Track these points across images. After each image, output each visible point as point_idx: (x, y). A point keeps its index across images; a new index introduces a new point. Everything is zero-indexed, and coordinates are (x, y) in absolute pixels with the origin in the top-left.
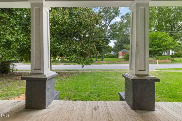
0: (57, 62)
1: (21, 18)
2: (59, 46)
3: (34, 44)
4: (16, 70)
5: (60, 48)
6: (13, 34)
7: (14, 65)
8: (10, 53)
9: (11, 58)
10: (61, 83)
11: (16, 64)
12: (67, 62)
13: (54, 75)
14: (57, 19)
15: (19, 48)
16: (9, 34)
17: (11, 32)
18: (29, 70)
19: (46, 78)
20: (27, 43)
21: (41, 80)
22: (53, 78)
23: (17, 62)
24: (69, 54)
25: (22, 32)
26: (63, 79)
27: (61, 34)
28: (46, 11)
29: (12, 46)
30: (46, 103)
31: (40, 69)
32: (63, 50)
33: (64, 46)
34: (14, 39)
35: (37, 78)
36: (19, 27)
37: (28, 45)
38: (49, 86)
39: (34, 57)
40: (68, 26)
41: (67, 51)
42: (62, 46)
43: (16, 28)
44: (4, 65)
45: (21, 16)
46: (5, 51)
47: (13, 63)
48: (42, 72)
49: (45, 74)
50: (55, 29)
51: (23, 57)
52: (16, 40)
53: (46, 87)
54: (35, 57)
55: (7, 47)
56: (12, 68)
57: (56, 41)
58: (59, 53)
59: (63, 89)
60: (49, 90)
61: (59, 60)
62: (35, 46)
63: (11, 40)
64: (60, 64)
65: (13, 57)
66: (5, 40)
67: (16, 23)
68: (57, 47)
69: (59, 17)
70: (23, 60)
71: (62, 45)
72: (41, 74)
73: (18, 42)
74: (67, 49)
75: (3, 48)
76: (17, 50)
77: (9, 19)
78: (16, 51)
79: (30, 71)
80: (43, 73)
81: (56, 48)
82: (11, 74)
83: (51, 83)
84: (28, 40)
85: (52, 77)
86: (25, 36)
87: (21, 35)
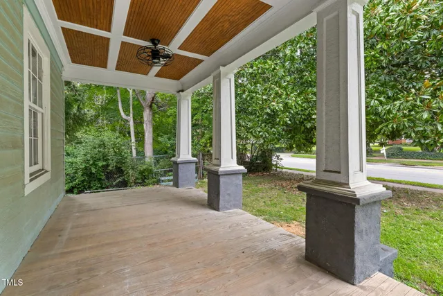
0: (374, 154)
1: (292, 59)
2: (387, 104)
3: (324, 108)
4: (282, 168)
5: (389, 112)
6: (280, 96)
7: (278, 157)
8: (275, 134)
9: (276, 144)
10: (394, 222)
11: (282, 155)
12: (412, 158)
13: (381, 194)
14: (380, 26)
15: (289, 122)
16: (274, 98)
17: (277, 93)
18: (312, 172)
19: (357, 201)
20: (302, 110)
21: (341, 202)
22: (375, 202)
23: (283, 152)
24: (429, 128)
25: (293, 88)
26: (400, 212)
27: (393, 66)
28: (354, 12)
29: (278, 120)
30: (356, 271)
31: (339, 173)
32: (405, 116)
33: (407, 101)
34: (281, 105)
35: (330, 194)
36: (289, 79)
37: (304, 115)
38: (364, 224)
39: (324, 142)
40: (424, 30)
41: (420, 119)
42: (397, 103)
43: (285, 82)
44: (266, 156)
45: (293, 54)
46: (267, 131)
47: (278, 154)
48: (343, 181)
49: (351, 185)
50: (374, 56)
51: (294, 141)
52: (284, 107)
53: (356, 225)
54: (327, 141)
55: (270, 122)
56: (275, 163)
57: (376, 92)
58: (387, 126)
59: (405, 246)
60: (365, 237)
61: (383, 150)
62: (326, 114)
63: (277, 108)
64: (384, 161)
65: (278, 141)
66: (269, 111)
67: (284, 72)
68: (380, 109)
69: (388, 16)
70: (293, 148)
71: (399, 99)
72: (341, 184)
73: (287, 111)
74: (423, 111)
75: (265, 126)
76: (285, 127)
77: (274, 69)
78: (283, 130)
79: (314, 174)
80: (348, 184)
81: (377, 114)
82: (274, 174)
83: (370, 218)
84: (305, 102)
85: (375, 200)
86: (299, 95)
87: (292, 95)
